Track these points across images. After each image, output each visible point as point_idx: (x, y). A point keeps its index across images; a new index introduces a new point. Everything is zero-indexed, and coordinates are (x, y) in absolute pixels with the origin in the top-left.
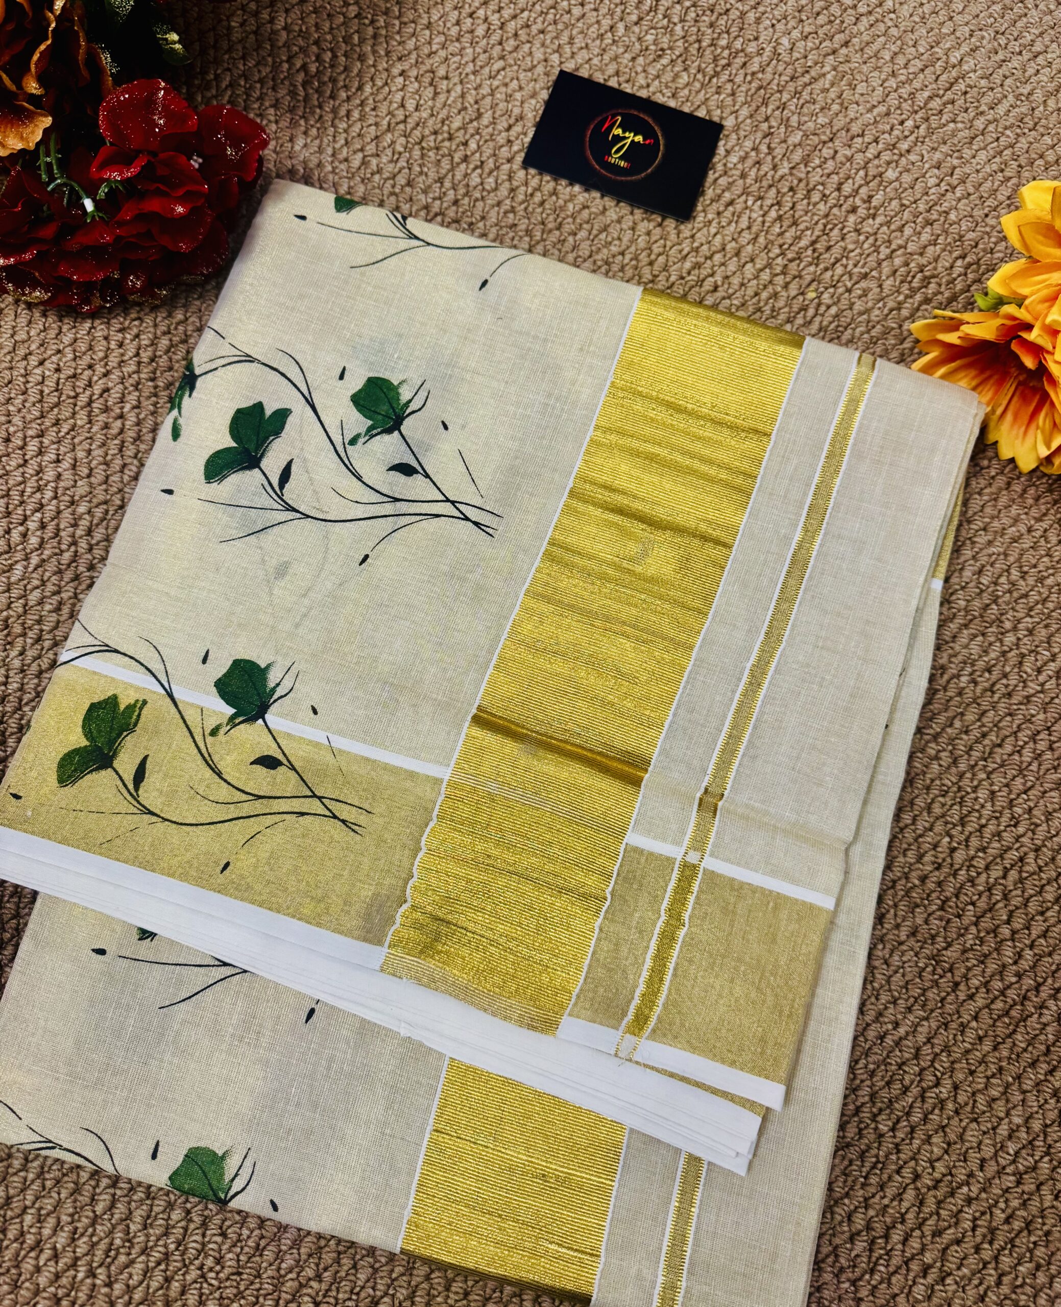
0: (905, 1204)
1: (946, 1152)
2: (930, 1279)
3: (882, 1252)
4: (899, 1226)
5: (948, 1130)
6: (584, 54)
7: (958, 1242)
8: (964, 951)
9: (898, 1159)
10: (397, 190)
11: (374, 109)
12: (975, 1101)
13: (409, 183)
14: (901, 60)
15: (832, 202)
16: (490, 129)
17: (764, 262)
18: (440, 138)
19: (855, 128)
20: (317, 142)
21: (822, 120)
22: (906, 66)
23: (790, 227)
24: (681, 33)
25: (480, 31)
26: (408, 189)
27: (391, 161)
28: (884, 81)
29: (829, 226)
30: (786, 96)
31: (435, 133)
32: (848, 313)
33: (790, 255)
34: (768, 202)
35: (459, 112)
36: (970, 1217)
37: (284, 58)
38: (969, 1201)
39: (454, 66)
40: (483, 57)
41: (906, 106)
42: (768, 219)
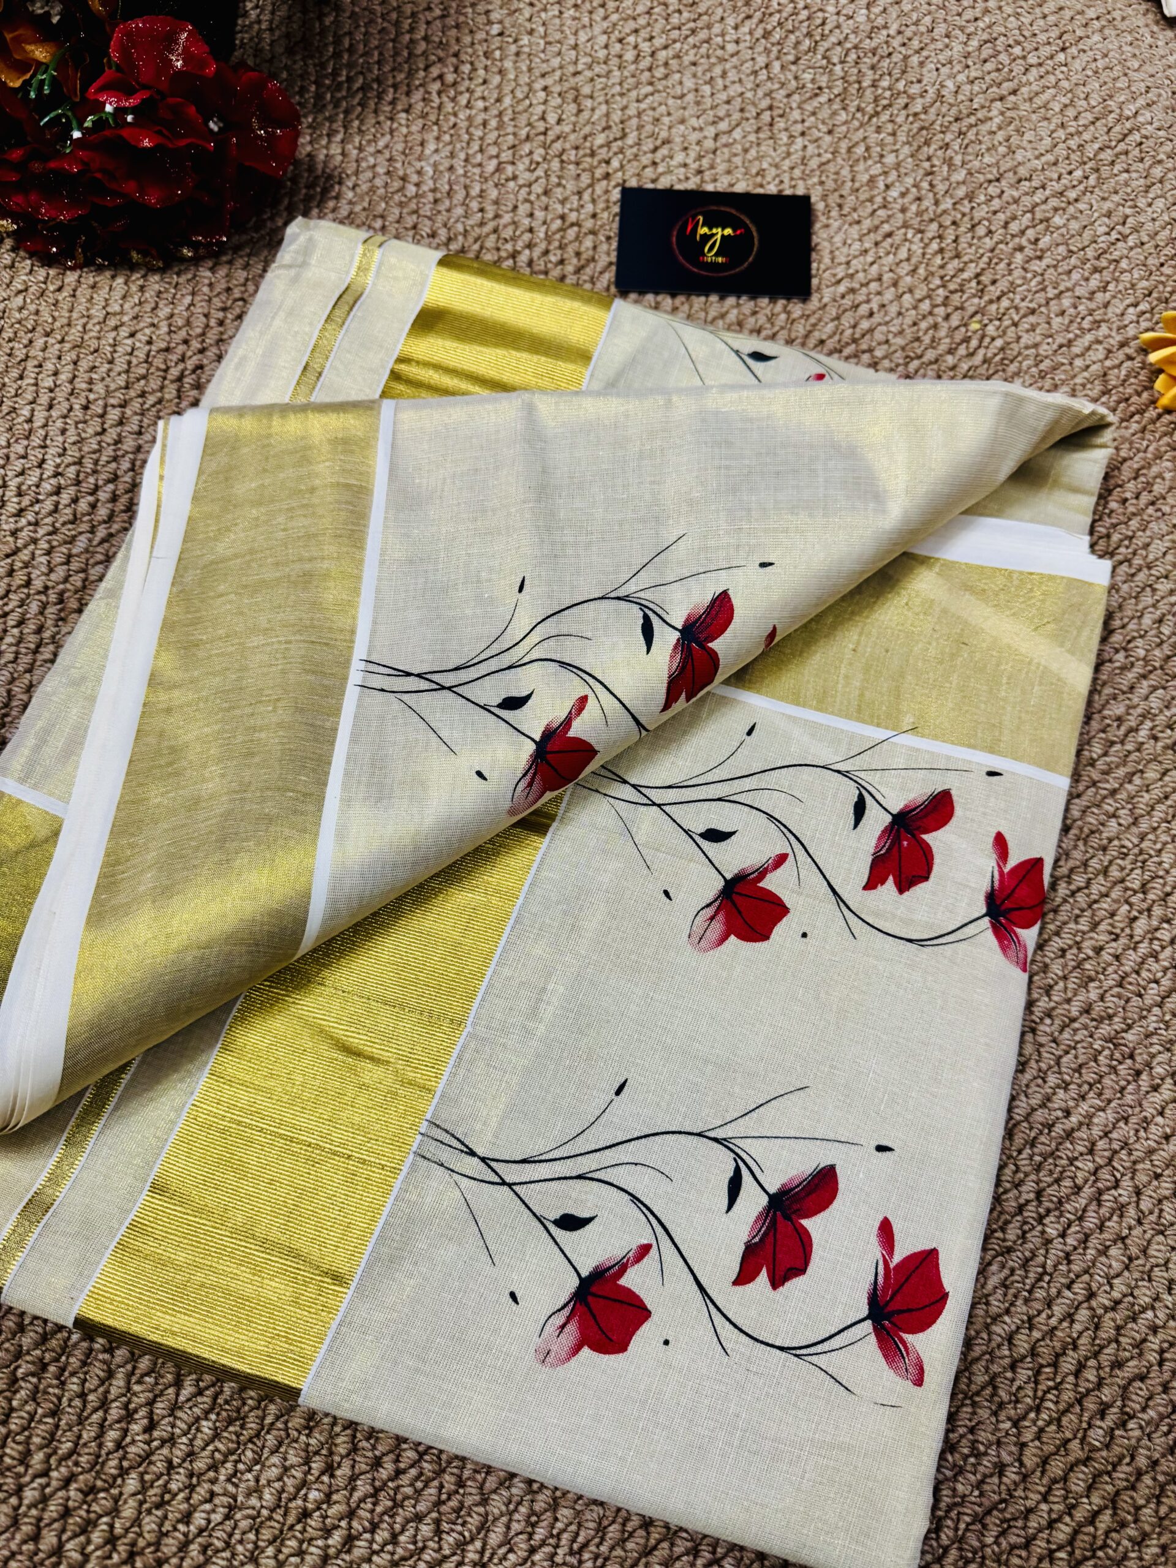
0: (1077, 1327)
1: (1127, 1268)
2: (1108, 1422)
3: (1051, 1383)
4: (1071, 1353)
5: (1128, 1241)
6: (738, 88)
7: (1142, 1378)
8: (1148, 1036)
9: (1069, 1271)
10: (533, 197)
11: (512, 120)
12: (1161, 1210)
13: (546, 193)
14: (1071, 112)
15: (997, 237)
16: (635, 150)
17: (924, 293)
18: (581, 152)
19: (1023, 172)
20: (449, 148)
21: (987, 159)
22: (1076, 118)
23: (952, 258)
24: (842, 74)
25: (629, 56)
26: (543, 198)
27: (529, 170)
28: (1053, 132)
29: (995, 260)
30: (949, 137)
31: (577, 148)
32: (1014, 346)
33: (952, 286)
34: (930, 235)
35: (604, 130)
36: (1156, 1347)
37: (421, 66)
38: (1154, 1329)
39: (599, 87)
40: (631, 81)
41: (1075, 157)
42: (929, 251)
